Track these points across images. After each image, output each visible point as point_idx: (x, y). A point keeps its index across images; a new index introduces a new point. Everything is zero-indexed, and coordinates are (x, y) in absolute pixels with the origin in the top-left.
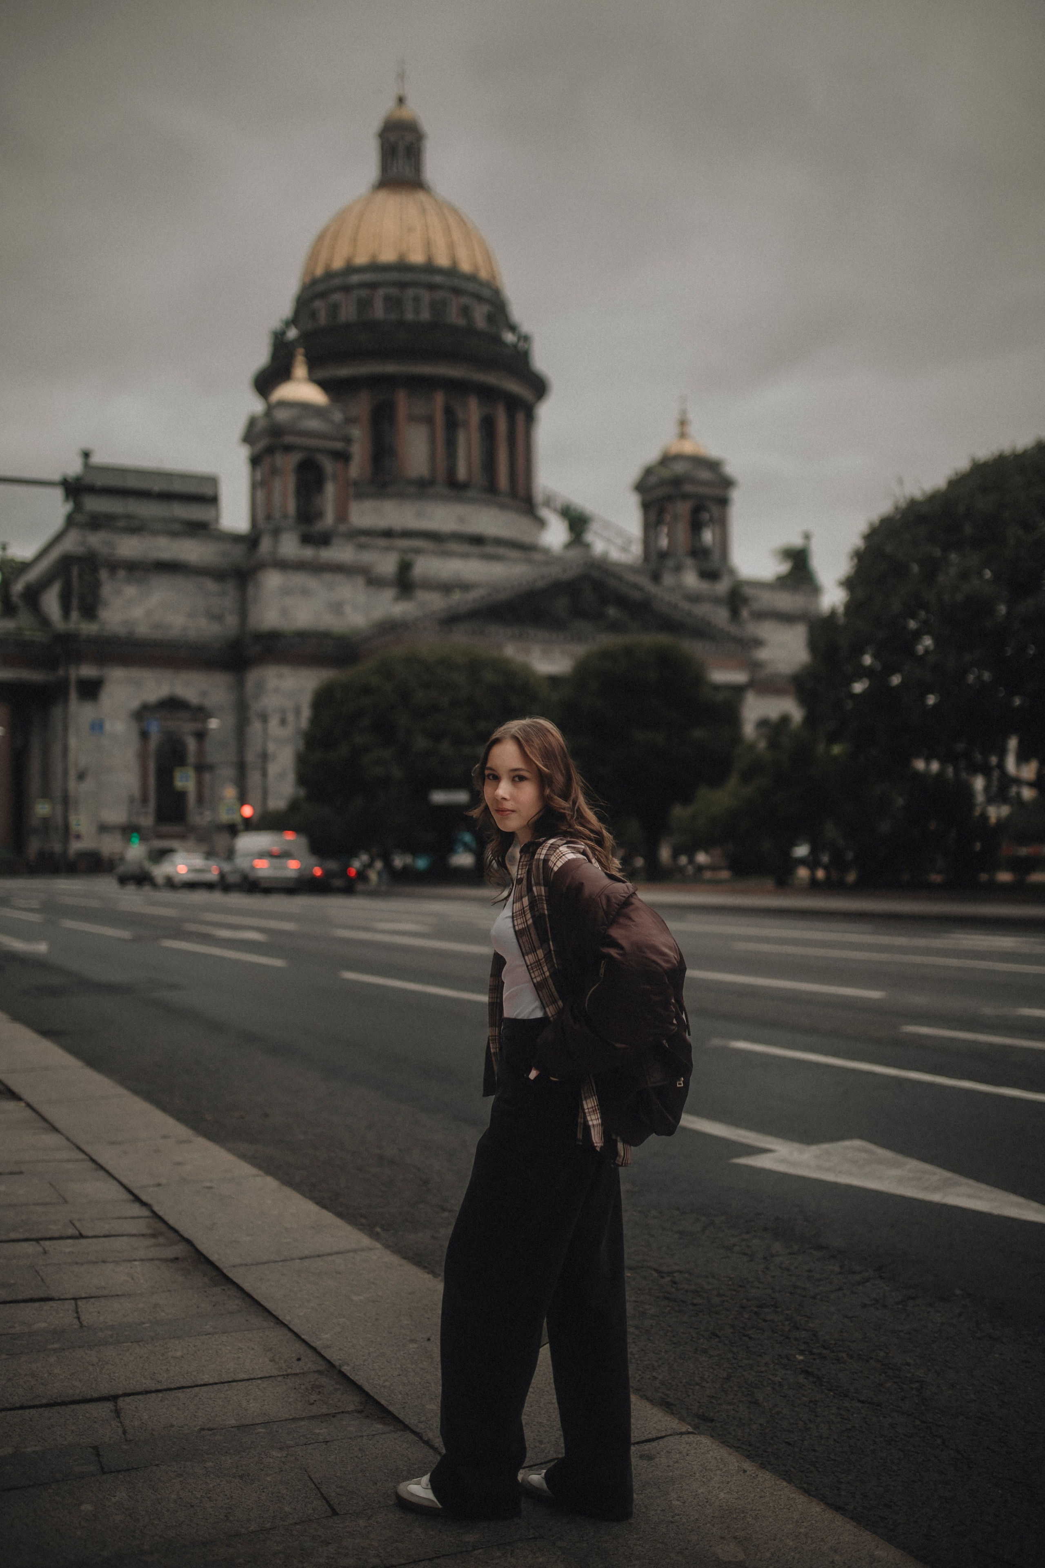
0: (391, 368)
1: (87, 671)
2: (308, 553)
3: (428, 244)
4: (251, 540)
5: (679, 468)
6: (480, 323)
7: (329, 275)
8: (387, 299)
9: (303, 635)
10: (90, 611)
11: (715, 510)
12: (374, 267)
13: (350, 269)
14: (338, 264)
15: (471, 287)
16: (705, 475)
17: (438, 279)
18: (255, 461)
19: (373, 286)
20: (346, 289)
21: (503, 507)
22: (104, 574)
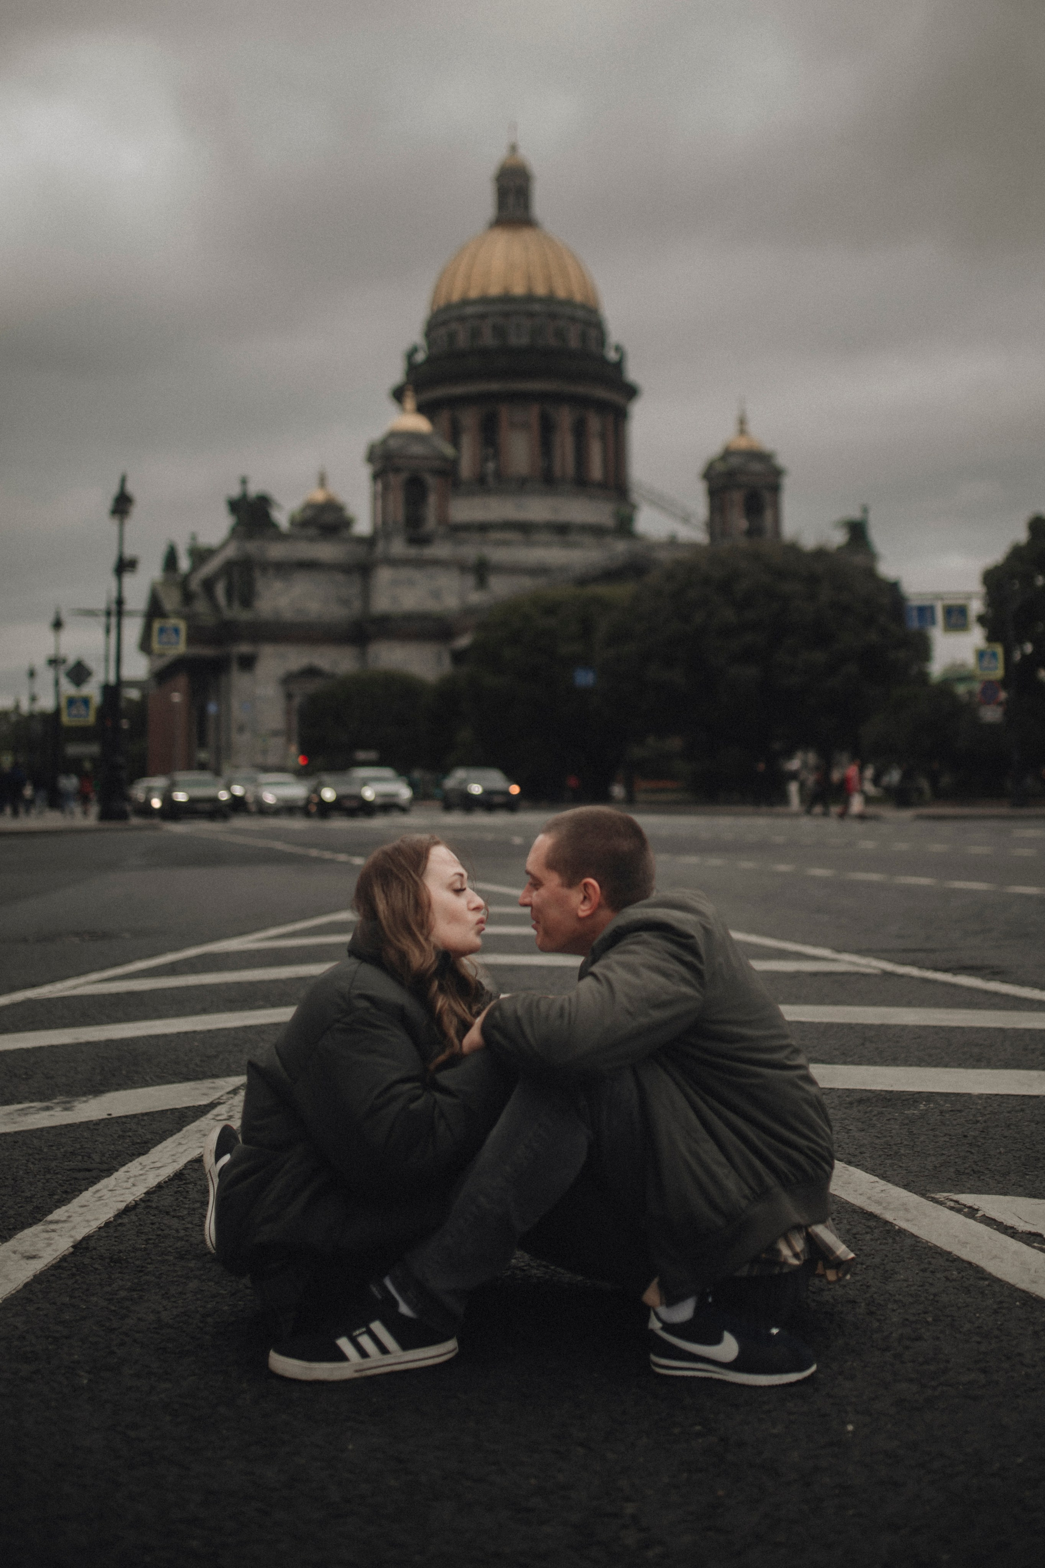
0: (494, 386)
1: (244, 648)
2: (413, 552)
3: (529, 278)
4: (370, 542)
5: (734, 461)
6: (574, 343)
7: (449, 307)
8: (495, 328)
9: (409, 617)
10: (247, 601)
11: (767, 496)
12: (485, 300)
13: (465, 302)
14: (456, 297)
15: (566, 311)
16: (756, 467)
17: (537, 307)
18: (376, 476)
19: (483, 316)
20: (462, 319)
21: (590, 497)
22: (257, 574)
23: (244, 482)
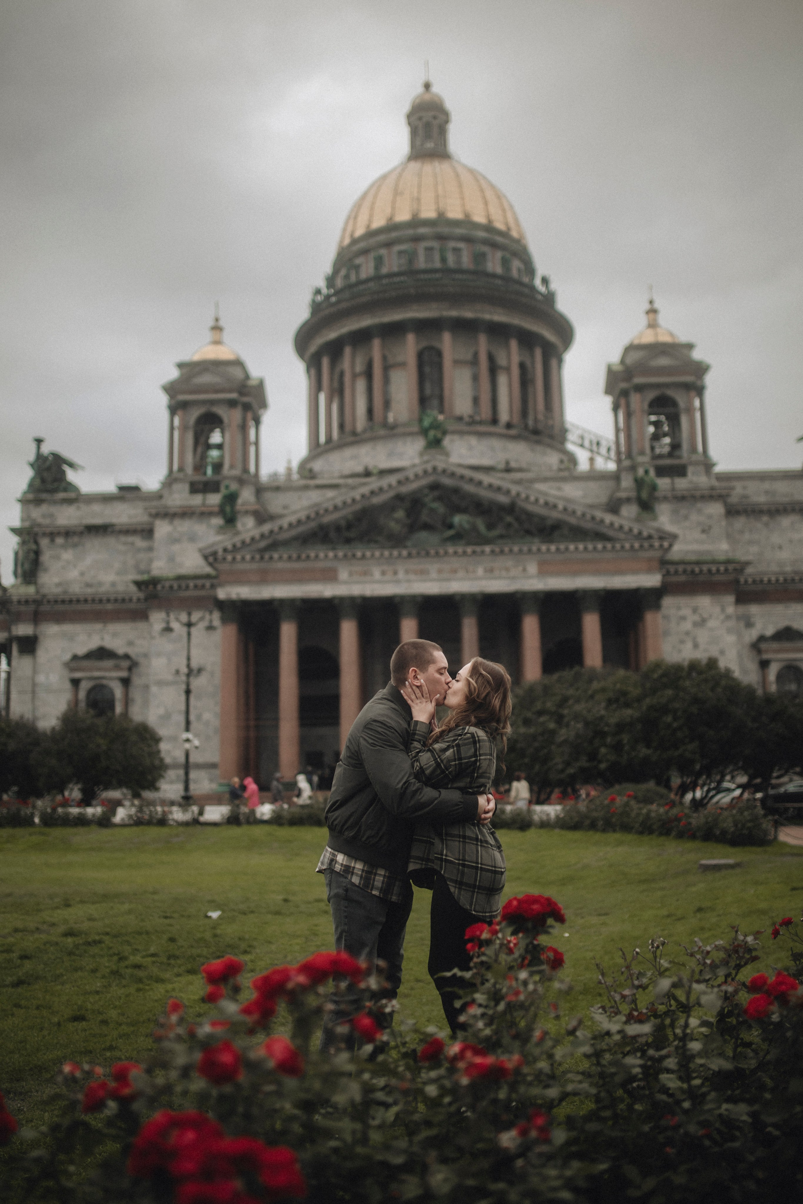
1: (26, 629)
2: (197, 500)
3: (416, 202)
11: (681, 399)
15: (459, 231)
17: (422, 230)
19: (367, 251)
21: (481, 435)
23: (39, 441)
